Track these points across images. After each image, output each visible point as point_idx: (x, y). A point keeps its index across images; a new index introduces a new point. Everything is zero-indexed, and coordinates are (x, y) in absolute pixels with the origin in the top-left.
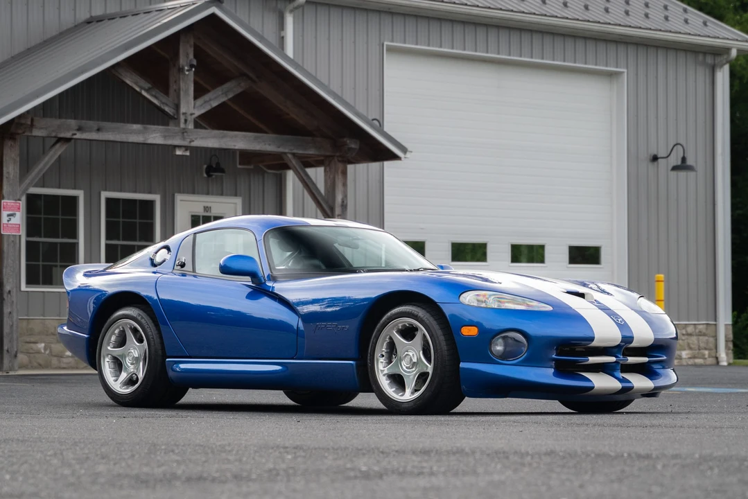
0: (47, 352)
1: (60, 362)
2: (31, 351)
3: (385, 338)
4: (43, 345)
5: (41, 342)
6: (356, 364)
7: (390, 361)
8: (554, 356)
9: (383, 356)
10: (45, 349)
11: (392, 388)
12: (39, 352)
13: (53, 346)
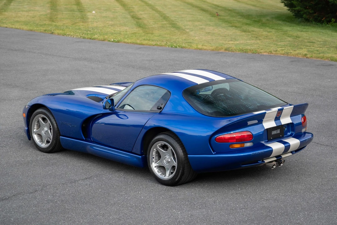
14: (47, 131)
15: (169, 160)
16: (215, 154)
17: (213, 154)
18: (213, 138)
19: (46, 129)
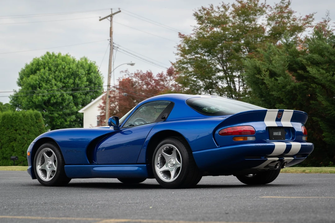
14: (51, 164)
15: (174, 163)
16: (219, 147)
17: (217, 148)
18: (217, 132)
19: (50, 163)
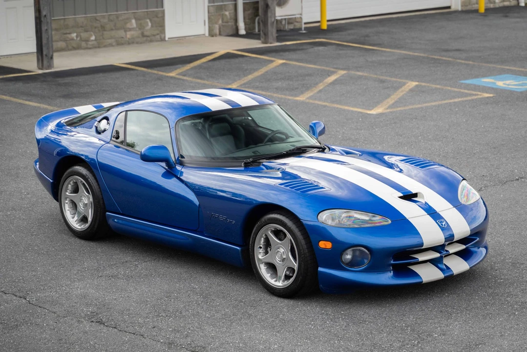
0: (78, 39)
1: (87, 44)
2: (68, 39)
3: (263, 234)
4: (75, 34)
5: (74, 33)
6: (242, 250)
7: (266, 253)
8: (392, 262)
9: (261, 248)
10: (77, 37)
11: (268, 273)
12: (73, 39)
13: (82, 34)
